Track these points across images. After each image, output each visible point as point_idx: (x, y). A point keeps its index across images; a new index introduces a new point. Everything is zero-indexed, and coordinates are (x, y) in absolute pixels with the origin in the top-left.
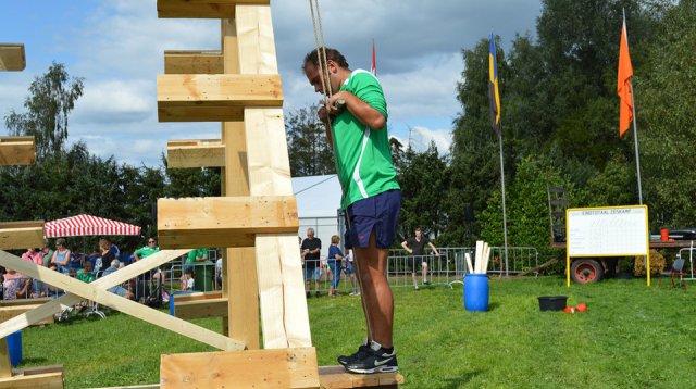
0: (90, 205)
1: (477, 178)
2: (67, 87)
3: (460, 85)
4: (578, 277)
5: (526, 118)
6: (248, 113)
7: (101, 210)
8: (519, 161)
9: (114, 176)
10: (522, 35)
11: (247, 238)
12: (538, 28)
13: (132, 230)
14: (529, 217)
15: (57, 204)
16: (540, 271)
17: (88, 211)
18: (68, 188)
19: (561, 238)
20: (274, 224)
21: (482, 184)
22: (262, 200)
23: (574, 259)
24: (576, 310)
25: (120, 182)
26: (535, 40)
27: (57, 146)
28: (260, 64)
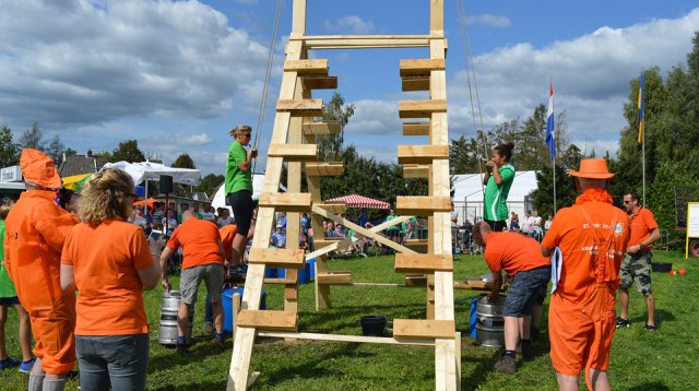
0: (359, 188)
1: (626, 178)
2: (343, 109)
3: (626, 105)
4: (695, 252)
5: (676, 131)
6: (434, 161)
7: (366, 192)
8: (659, 166)
9: (374, 170)
10: (677, 67)
11: (431, 212)
12: (689, 62)
13: (384, 205)
14: (664, 207)
15: (339, 187)
16: (670, 247)
17: (357, 192)
18: (346, 177)
19: (683, 224)
20: (441, 208)
21: (629, 182)
22: (437, 198)
23: (691, 239)
24: (678, 273)
25: (378, 174)
26: (686, 70)
27: (337, 149)
28: (440, 140)
